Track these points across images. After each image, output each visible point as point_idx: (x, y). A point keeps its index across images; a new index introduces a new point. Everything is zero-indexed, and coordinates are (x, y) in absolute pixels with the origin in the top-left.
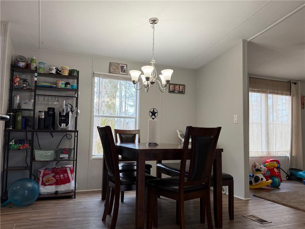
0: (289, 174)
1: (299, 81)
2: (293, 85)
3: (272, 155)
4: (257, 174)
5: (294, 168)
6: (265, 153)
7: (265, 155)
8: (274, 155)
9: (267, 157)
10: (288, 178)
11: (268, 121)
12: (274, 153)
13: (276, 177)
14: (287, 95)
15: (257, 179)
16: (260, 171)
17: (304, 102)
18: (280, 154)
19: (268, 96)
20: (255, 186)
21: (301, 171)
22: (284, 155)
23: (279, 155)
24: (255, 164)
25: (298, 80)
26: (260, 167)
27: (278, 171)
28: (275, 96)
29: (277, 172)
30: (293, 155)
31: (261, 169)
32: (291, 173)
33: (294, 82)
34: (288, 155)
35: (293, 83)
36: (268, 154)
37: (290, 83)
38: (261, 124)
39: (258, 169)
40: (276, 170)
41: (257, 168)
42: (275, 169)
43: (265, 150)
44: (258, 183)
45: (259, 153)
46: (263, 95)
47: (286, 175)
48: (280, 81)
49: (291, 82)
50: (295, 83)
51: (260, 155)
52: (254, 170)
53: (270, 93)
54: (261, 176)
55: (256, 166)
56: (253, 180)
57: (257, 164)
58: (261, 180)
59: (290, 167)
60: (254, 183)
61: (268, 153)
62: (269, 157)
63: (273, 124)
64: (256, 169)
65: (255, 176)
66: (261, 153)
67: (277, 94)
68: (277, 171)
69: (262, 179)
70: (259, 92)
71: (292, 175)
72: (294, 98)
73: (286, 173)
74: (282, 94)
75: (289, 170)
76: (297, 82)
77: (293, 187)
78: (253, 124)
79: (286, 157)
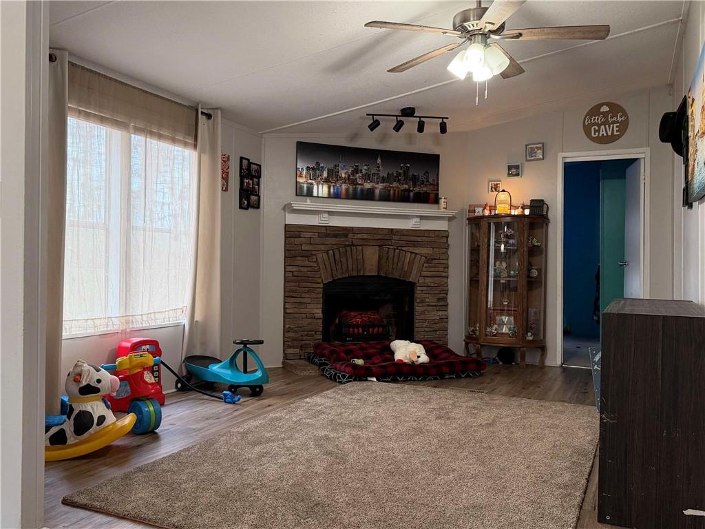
0: (185, 373)
1: (219, 112)
2: (202, 119)
3: (138, 326)
4: (84, 402)
5: (198, 354)
6: (116, 321)
7: (116, 327)
8: (145, 325)
9: (121, 333)
10: (179, 385)
11: (128, 219)
12: (145, 318)
13: (148, 399)
14: (185, 144)
15: (84, 423)
16: (96, 390)
17: (228, 173)
18: (160, 321)
19: (133, 139)
20: (78, 446)
21: (216, 361)
22: (173, 321)
23: (159, 323)
24: (78, 370)
25: (217, 109)
26: (96, 376)
27: (155, 377)
28: (154, 143)
29: (152, 384)
30: (198, 317)
31: (99, 386)
32: (189, 372)
33: (205, 111)
34: (185, 320)
35: (202, 113)
36: (127, 322)
37: (195, 113)
38: (107, 231)
39: (88, 385)
40: (148, 378)
41: (84, 383)
42: (145, 373)
43: (115, 310)
44: (86, 435)
45: (98, 322)
46: (117, 134)
47: (176, 378)
48: (168, 100)
49: (197, 110)
50: (209, 116)
51: (102, 329)
52: (75, 389)
53: (138, 130)
54: (97, 408)
55: (80, 375)
56: (69, 427)
57: (86, 367)
58: (98, 424)
59: (187, 352)
60: (71, 438)
61: (127, 318)
62: (128, 330)
63: (144, 230)
64: (81, 386)
65: (76, 412)
66: (103, 322)
67: (160, 137)
68: (153, 380)
69: (102, 419)
70: (102, 120)
71: (191, 375)
72: (206, 158)
73: (177, 373)
74: (174, 140)
75: (184, 362)
76: (212, 113)
77: (197, 422)
78: (81, 229)
79: (177, 326)
